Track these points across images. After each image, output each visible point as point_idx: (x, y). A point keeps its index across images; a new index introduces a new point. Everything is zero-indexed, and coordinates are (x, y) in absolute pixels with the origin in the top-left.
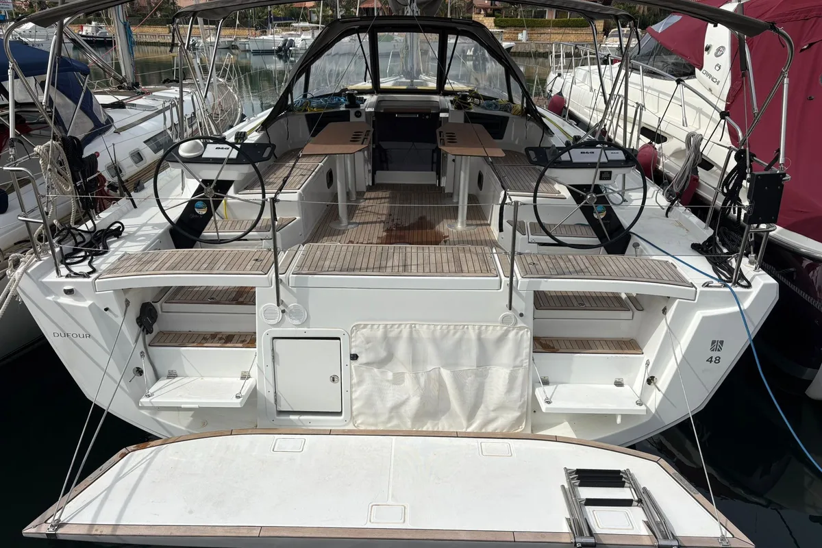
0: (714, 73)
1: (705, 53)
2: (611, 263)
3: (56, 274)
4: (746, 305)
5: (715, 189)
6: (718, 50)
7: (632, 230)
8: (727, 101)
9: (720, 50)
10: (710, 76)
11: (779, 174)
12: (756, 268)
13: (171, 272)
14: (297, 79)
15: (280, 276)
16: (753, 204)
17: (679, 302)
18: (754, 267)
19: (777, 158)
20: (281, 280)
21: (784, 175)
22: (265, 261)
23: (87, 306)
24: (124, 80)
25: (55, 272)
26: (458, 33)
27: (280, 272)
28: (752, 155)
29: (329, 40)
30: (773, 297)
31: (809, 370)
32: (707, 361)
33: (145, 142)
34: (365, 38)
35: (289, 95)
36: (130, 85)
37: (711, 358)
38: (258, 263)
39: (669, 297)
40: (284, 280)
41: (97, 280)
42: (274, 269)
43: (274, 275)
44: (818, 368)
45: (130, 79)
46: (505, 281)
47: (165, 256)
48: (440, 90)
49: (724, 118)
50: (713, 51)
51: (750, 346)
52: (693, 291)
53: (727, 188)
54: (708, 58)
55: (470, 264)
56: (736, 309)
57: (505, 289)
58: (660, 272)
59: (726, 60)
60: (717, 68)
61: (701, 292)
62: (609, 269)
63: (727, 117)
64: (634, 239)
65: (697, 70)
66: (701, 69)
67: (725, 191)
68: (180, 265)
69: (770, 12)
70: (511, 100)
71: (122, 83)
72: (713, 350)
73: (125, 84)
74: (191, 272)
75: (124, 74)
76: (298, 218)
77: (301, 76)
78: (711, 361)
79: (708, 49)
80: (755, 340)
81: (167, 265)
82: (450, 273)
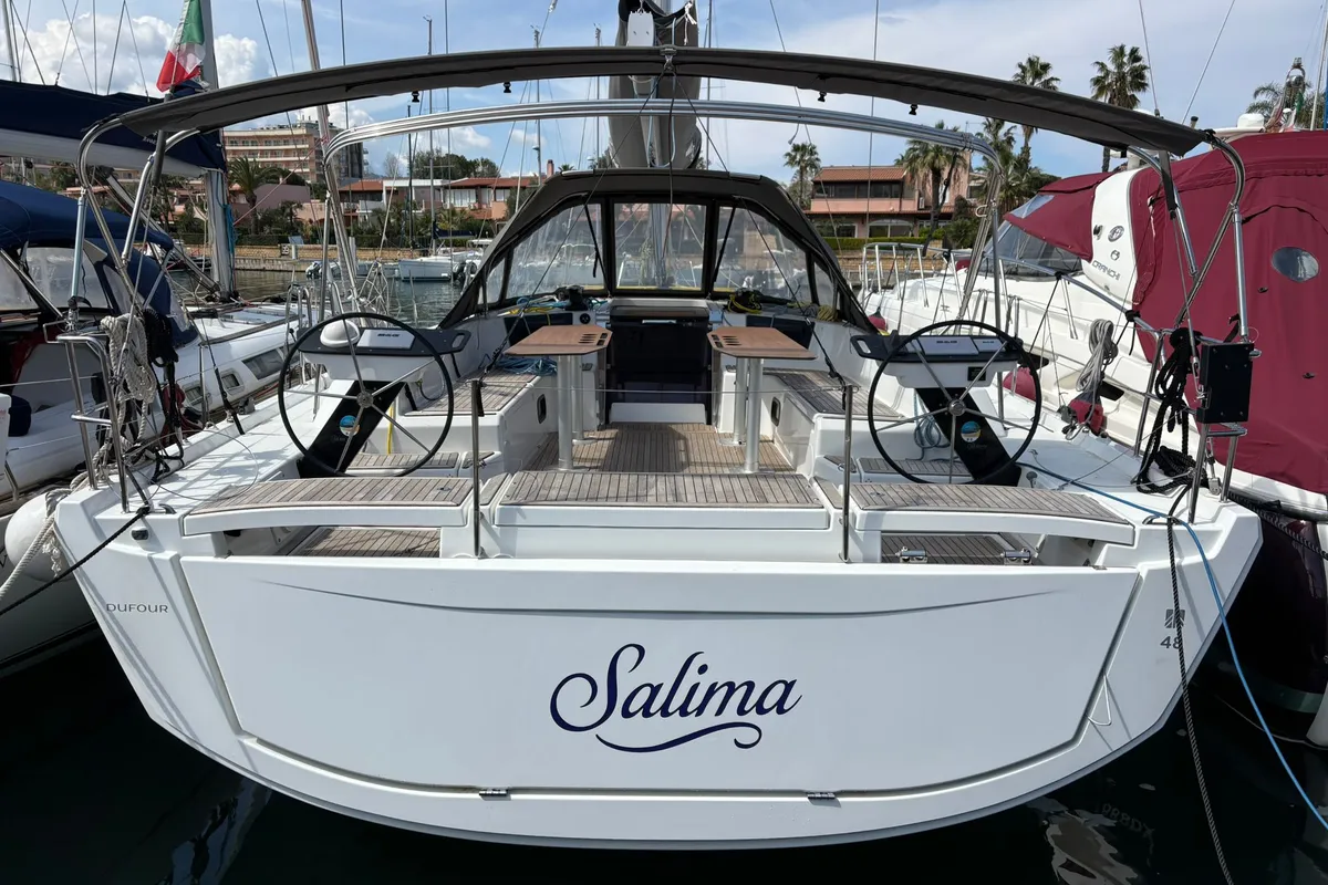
0: (1110, 264)
1: (1094, 237)
2: (998, 494)
3: (122, 510)
4: (1211, 554)
5: (1144, 394)
6: (1114, 231)
7: (1019, 460)
8: (1134, 300)
9: (1116, 233)
10: (1105, 268)
11: (1244, 345)
12: (1222, 499)
13: (309, 503)
14: (494, 265)
15: (481, 507)
16: (1210, 393)
17: (1109, 548)
18: (1219, 497)
19: (1236, 329)
20: (482, 515)
21: (1251, 347)
22: (455, 490)
23: (168, 558)
24: (217, 287)
25: (120, 505)
26: (735, 204)
27: (481, 502)
28: (1197, 334)
29: (542, 211)
30: (1253, 539)
31: (1309, 697)
32: (1162, 644)
33: (245, 362)
34: (596, 211)
35: (481, 290)
36: (225, 296)
37: (1168, 638)
38: (445, 493)
39: (1093, 541)
40: (486, 515)
41: (188, 517)
42: (472, 498)
43: (472, 506)
44: (1323, 692)
45: (225, 287)
46: (836, 514)
47: (293, 486)
48: (707, 291)
49: (1132, 321)
50: (1105, 233)
51: (1222, 627)
52: (1129, 529)
53: (1164, 387)
54: (1100, 245)
55: (778, 492)
56: (1198, 558)
57: (836, 529)
58: (1076, 506)
59: (1126, 243)
60: (1114, 256)
61: (1142, 530)
62: (997, 500)
63: (1136, 319)
64: (1026, 471)
65: (1084, 262)
66: (1089, 260)
67: (1161, 391)
68: (321, 494)
69: (1187, 173)
70: (815, 300)
71: (213, 292)
72: (1170, 627)
73: (217, 293)
74: (338, 503)
75: (216, 279)
76: (497, 453)
77: (498, 262)
78: (1168, 645)
79: (1097, 231)
80: (1228, 618)
81: (300, 495)
82: (748, 504)
